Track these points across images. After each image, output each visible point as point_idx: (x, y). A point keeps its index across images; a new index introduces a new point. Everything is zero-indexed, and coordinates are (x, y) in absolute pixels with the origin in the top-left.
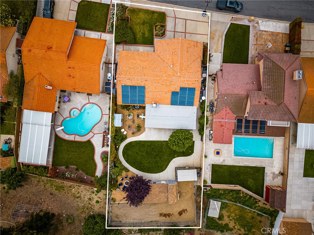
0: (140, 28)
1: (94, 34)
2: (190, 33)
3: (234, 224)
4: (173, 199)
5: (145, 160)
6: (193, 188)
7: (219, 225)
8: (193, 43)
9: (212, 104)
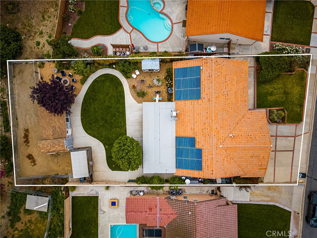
0: (279, 88)
1: (268, 25)
2: (275, 158)
3: (20, 229)
4: (44, 146)
5: (99, 105)
6: (64, 171)
7: (18, 210)
8: (266, 163)
9: (180, 192)
